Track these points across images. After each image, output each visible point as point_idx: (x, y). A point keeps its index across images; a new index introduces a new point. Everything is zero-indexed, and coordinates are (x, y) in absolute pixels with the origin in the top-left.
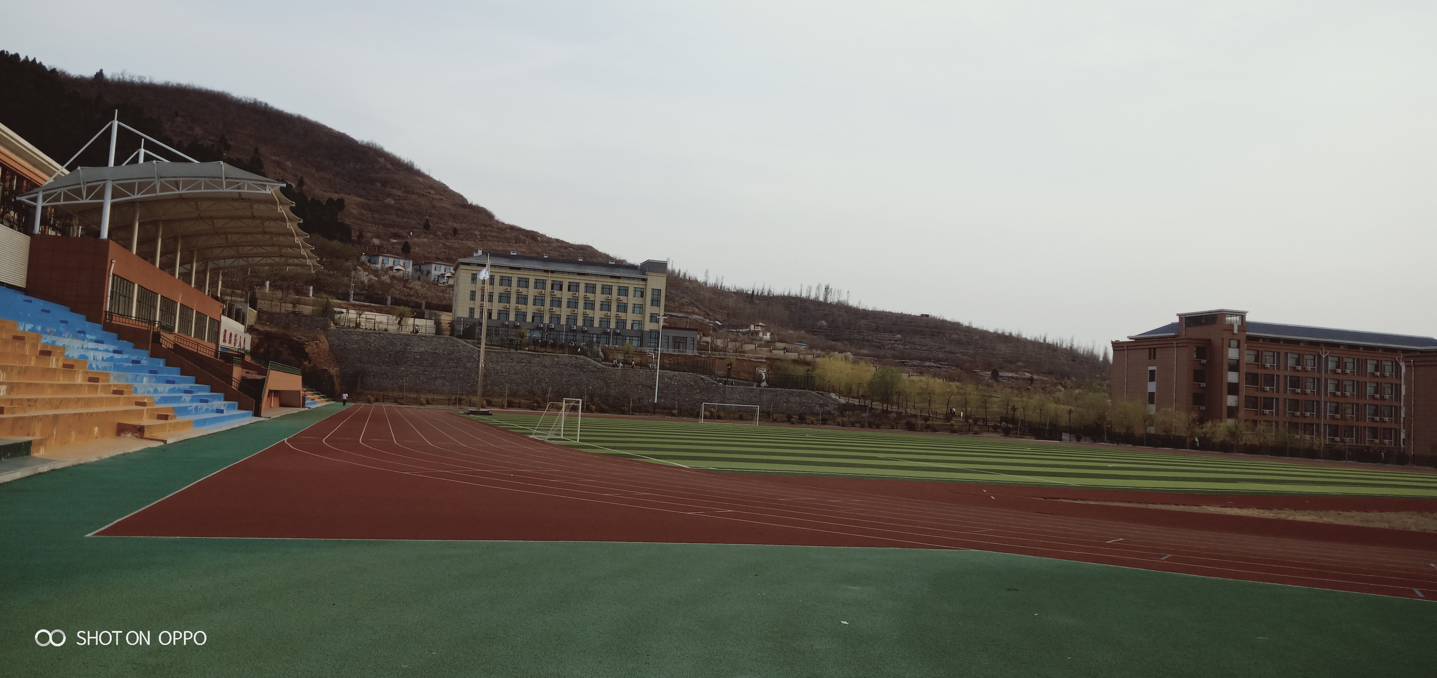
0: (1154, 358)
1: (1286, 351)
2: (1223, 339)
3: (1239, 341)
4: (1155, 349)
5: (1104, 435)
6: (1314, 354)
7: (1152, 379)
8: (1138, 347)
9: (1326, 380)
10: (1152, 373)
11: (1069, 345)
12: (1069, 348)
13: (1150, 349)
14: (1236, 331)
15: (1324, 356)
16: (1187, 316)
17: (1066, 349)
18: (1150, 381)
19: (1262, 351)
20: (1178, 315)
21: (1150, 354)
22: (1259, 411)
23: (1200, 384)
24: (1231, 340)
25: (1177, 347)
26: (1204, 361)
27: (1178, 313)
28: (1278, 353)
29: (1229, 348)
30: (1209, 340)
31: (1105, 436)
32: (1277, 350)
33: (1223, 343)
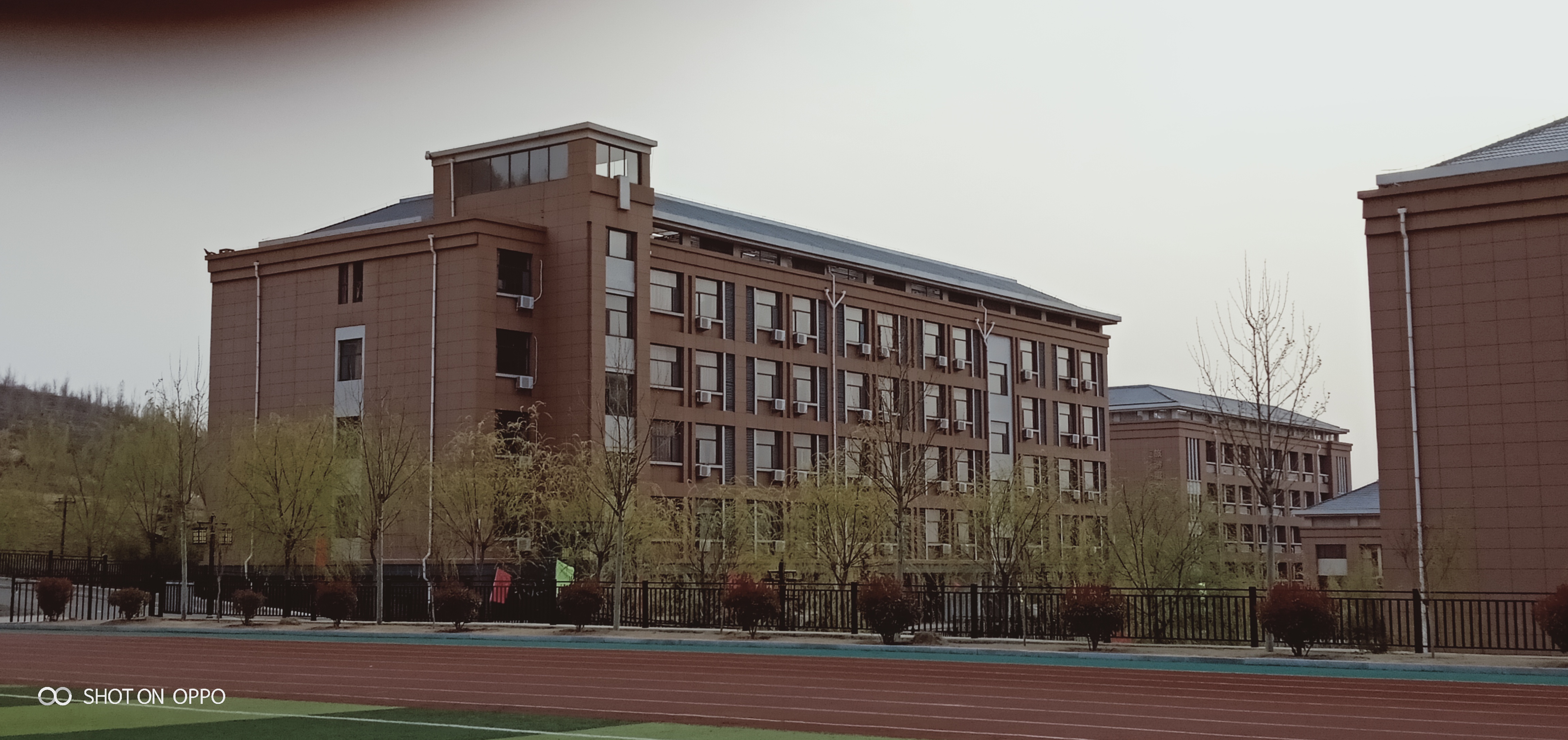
0: (358, 299)
1: (751, 282)
2: (589, 223)
3: (632, 238)
4: (358, 267)
5: (180, 579)
6: (813, 294)
7: (348, 373)
8: (300, 266)
9: (841, 373)
10: (349, 348)
11: (115, 400)
12: (114, 406)
13: (343, 268)
14: (625, 202)
15: (834, 306)
16: (459, 159)
17: (108, 408)
18: (341, 379)
19: (690, 278)
20: (430, 157)
21: (342, 284)
22: (686, 468)
23: (516, 381)
24: (609, 228)
25: (437, 251)
26: (528, 302)
27: (433, 150)
28: (731, 286)
29: (607, 257)
30: (543, 232)
31: (185, 583)
32: (730, 278)
33: (589, 238)
